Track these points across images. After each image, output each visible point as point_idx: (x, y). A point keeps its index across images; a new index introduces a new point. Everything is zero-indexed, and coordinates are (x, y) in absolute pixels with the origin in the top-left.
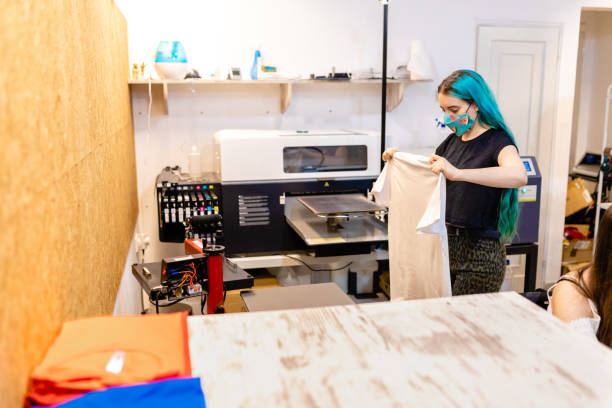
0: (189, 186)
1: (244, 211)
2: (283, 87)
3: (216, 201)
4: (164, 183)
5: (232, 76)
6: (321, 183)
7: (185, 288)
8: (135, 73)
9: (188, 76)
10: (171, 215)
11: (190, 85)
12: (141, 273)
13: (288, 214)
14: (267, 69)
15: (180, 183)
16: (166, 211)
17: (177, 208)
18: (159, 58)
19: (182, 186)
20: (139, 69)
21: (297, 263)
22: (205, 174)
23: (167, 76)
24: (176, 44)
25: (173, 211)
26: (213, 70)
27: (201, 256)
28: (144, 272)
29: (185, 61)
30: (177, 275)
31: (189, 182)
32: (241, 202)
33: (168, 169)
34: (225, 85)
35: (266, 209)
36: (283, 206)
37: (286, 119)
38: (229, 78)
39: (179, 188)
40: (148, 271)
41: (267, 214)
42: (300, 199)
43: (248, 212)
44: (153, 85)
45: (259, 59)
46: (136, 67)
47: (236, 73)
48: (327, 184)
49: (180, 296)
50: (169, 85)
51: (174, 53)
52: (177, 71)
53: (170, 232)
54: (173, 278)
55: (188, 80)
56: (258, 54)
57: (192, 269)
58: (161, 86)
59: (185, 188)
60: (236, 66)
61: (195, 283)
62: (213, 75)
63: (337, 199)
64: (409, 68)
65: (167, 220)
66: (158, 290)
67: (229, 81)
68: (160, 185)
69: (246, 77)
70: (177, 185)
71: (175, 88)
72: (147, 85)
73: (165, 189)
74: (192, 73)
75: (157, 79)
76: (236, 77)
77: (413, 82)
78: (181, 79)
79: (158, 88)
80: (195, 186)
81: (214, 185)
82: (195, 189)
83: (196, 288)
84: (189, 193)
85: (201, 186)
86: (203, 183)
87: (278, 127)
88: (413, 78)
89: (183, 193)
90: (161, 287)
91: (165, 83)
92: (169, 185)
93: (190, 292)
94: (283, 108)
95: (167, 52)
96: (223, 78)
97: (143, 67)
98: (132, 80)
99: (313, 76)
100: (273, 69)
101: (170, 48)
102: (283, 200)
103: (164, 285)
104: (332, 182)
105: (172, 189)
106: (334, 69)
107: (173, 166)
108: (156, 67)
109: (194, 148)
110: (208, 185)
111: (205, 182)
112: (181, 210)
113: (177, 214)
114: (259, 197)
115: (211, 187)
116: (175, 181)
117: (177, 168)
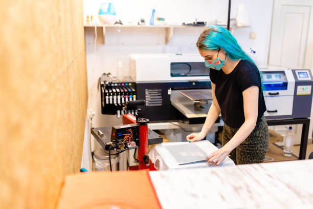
0: (118, 83)
1: (148, 98)
2: (167, 30)
3: (134, 92)
4: (105, 82)
5: (140, 23)
6: (191, 83)
7: (125, 144)
8: (87, 20)
9: (116, 23)
10: (109, 100)
11: (117, 27)
12: (97, 133)
13: (172, 100)
14: (159, 19)
15: (113, 82)
16: (107, 97)
17: (113, 96)
18: (101, 12)
19: (114, 84)
20: (90, 19)
21: (177, 127)
22: (125, 77)
23: (105, 23)
24: (110, 4)
25: (111, 97)
26: (130, 20)
27: (135, 125)
28: (99, 133)
29: (114, 14)
30: (121, 136)
31: (117, 82)
32: (147, 92)
33: (104, 74)
34: (136, 28)
35: (160, 97)
36: (170, 95)
37: (168, 47)
38: (139, 23)
39: (113, 85)
40: (101, 133)
41: (161, 100)
42: (179, 91)
43: (151, 99)
44: (97, 27)
45: (155, 14)
46: (88, 17)
47: (143, 21)
48: (194, 84)
49: (123, 149)
50: (106, 27)
51: (109, 9)
52: (110, 20)
53: (108, 109)
54: (119, 138)
55: (117, 25)
56: (154, 11)
57: (130, 133)
58: (102, 28)
59: (116, 85)
60: (143, 18)
61: (131, 141)
62: (130, 23)
63: (200, 92)
64: (237, 20)
65: (107, 102)
66: (110, 145)
67: (139, 26)
68: (102, 83)
69: (147, 24)
70: (112, 83)
71: (110, 29)
72: (94, 27)
73: (105, 85)
74: (118, 21)
75: (100, 25)
76: (143, 23)
77: (239, 27)
78: (112, 24)
79: (100, 29)
80: (121, 83)
81: (132, 83)
82: (121, 85)
83: (132, 144)
84: (118, 87)
85: (125, 83)
86: (125, 82)
87: (164, 52)
88: (239, 25)
89: (115, 87)
90: (111, 143)
91: (104, 26)
92: (107, 83)
93: (129, 146)
94: (167, 41)
95: (105, 9)
96: (135, 24)
97: (92, 17)
98: (86, 24)
99: (184, 24)
100: (163, 19)
101: (107, 6)
102: (170, 92)
103: (114, 142)
104: (197, 82)
105: (109, 85)
106: (196, 19)
107: (107, 73)
108: (99, 17)
109: (120, 63)
110: (128, 83)
111: (126, 82)
112: (115, 97)
113: (113, 99)
114: (157, 90)
115: (130, 84)
116: (110, 81)
117: (109, 74)
